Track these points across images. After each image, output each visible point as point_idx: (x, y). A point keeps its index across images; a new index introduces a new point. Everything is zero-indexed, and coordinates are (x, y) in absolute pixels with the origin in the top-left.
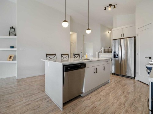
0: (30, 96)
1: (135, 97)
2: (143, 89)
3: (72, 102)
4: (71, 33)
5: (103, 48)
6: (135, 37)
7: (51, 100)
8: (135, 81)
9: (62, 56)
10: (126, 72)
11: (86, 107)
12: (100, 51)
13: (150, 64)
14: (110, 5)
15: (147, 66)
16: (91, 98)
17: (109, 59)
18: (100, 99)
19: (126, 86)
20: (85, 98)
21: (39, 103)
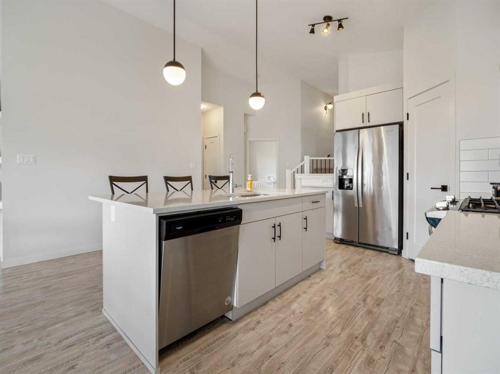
0: (44, 328)
1: (398, 315)
2: (423, 286)
3: (193, 342)
4: (204, 106)
5: (307, 159)
6: (401, 125)
7: (120, 338)
8: (403, 261)
9: (167, 183)
10: (376, 235)
11: (241, 355)
12: (299, 166)
13: (438, 209)
14: (328, 19)
15: (430, 215)
16: (259, 323)
17: (324, 194)
18: (290, 325)
19: (375, 279)
20: (241, 325)
21: (75, 351)
